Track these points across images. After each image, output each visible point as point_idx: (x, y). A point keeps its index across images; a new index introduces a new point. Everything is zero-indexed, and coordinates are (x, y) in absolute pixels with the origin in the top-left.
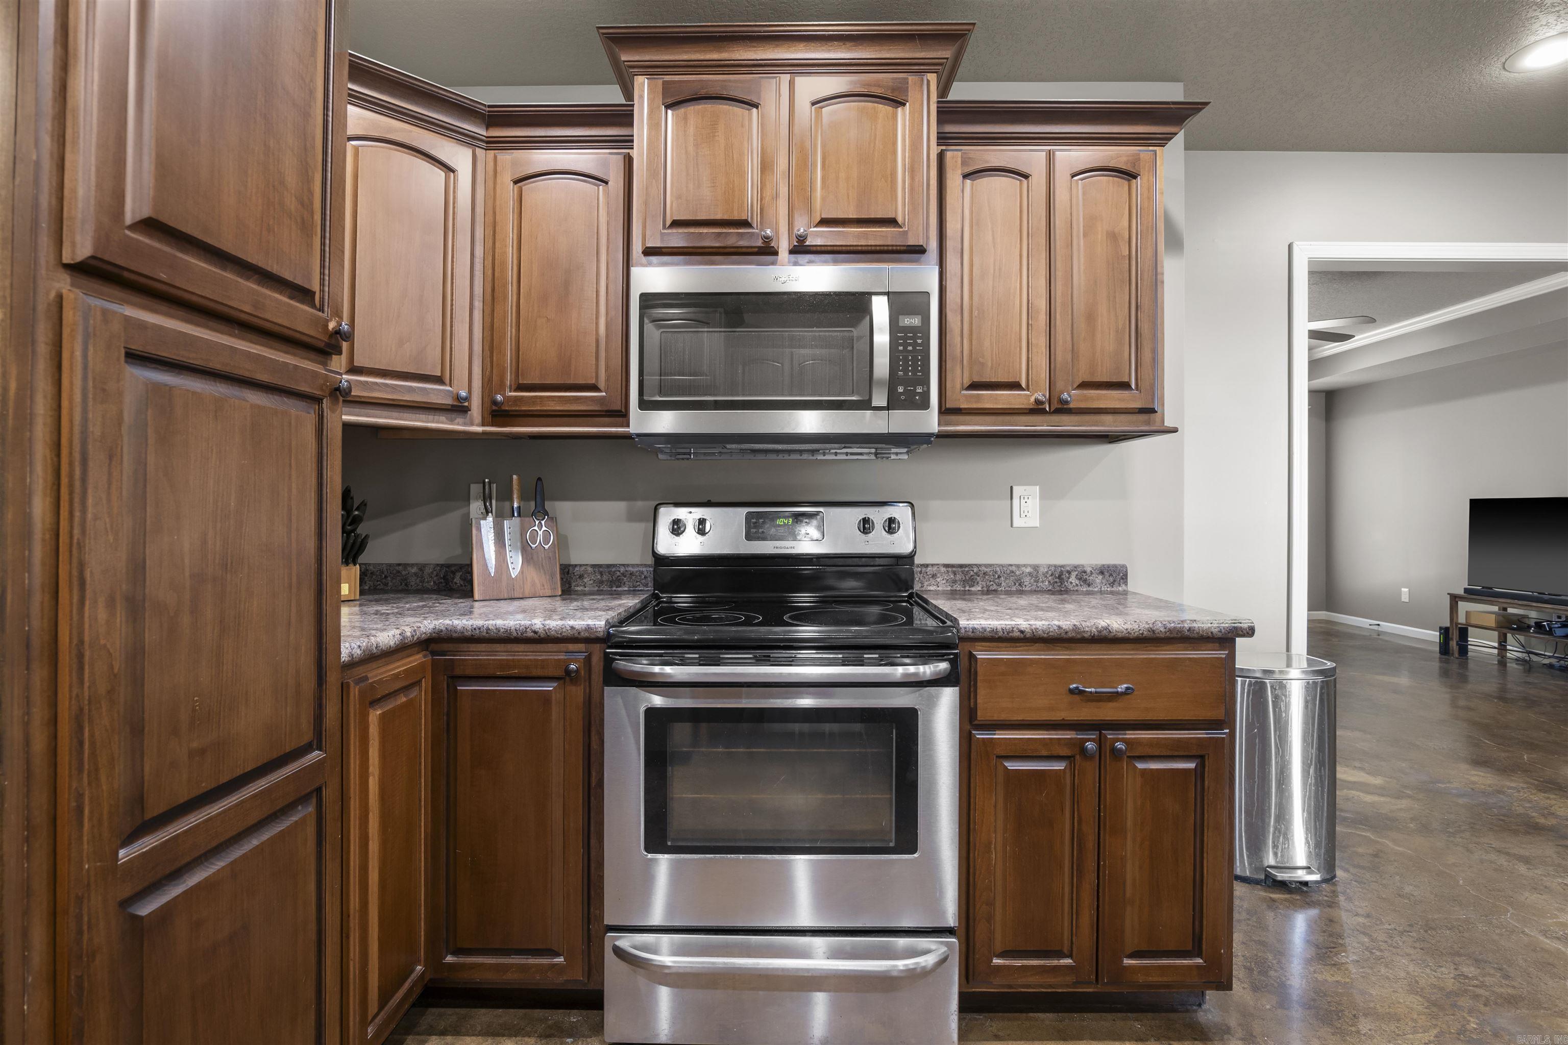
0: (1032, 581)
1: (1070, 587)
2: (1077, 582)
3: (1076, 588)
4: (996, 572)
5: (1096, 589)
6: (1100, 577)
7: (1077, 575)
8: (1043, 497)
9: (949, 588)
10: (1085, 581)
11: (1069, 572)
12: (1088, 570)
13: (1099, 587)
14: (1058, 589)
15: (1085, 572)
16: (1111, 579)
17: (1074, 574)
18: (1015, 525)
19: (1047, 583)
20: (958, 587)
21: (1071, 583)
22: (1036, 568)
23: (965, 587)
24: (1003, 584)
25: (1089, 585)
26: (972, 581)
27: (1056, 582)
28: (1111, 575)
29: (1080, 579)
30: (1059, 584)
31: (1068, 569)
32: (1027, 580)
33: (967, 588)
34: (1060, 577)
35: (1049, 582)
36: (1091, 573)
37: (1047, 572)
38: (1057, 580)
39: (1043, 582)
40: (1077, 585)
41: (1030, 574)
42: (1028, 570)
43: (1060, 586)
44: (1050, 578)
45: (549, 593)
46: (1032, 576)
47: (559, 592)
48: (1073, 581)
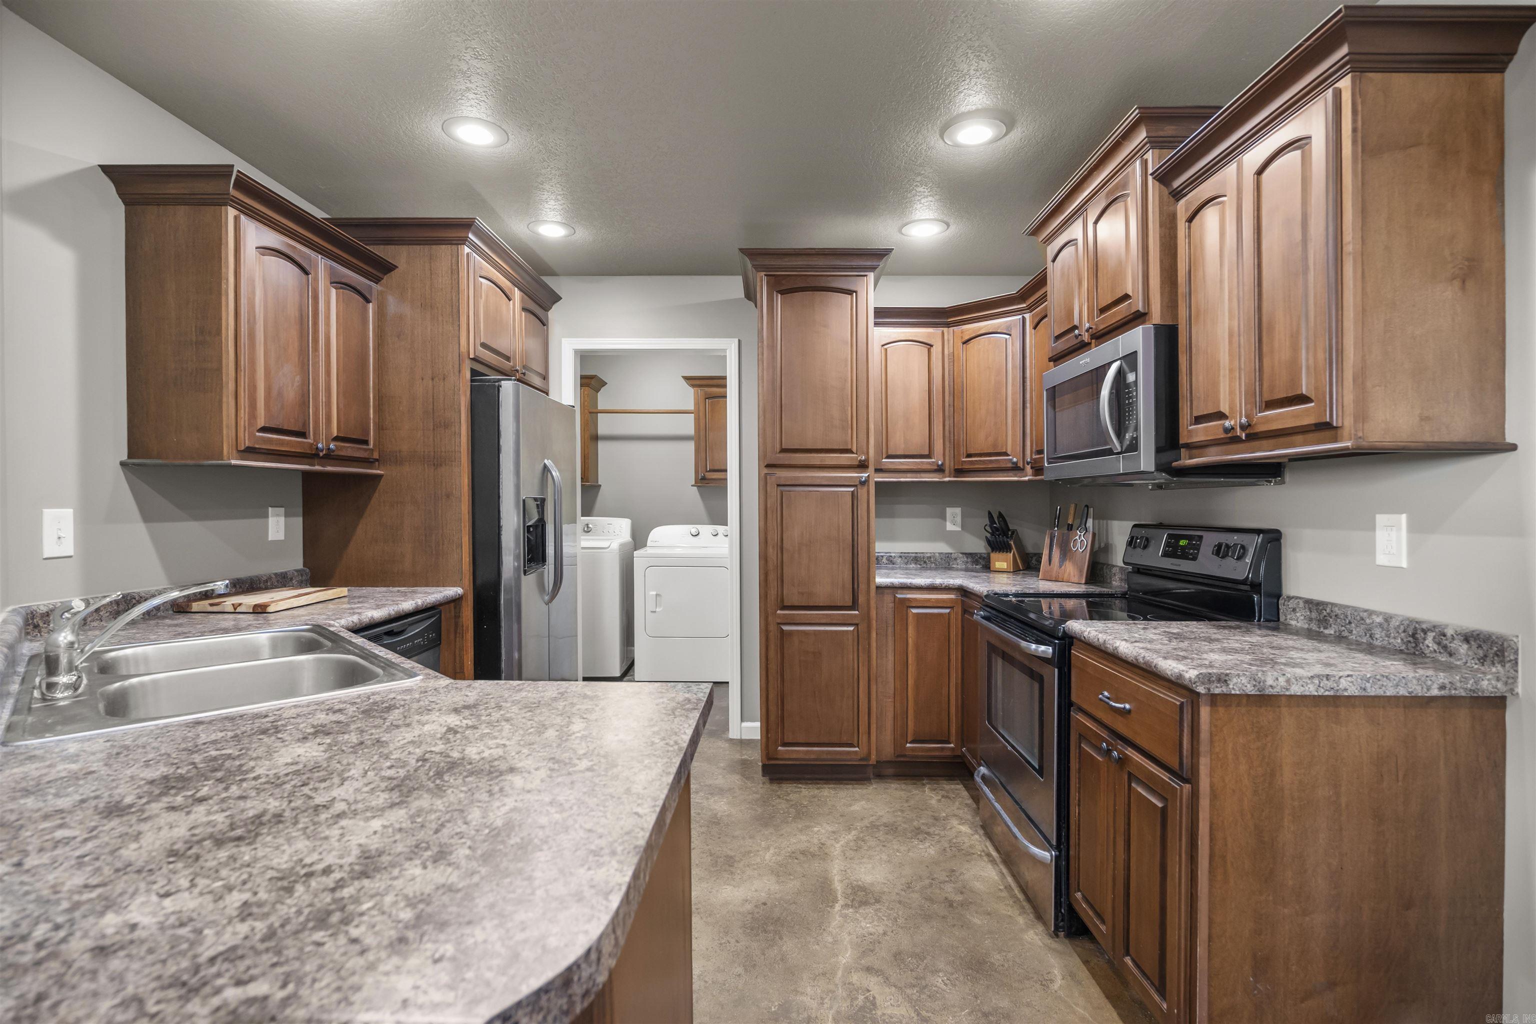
0: (1383, 634)
1: (1427, 651)
2: (1436, 647)
3: (1434, 655)
4: (1346, 616)
5: (1458, 663)
6: (1465, 646)
7: (1434, 638)
8: (1413, 528)
9: (1306, 626)
10: (1445, 647)
11: (1425, 632)
12: (1450, 632)
13: (1464, 660)
14: (1412, 650)
15: (1444, 635)
16: (1481, 653)
17: (1431, 635)
18: (1375, 563)
19: (1399, 641)
20: (1314, 627)
21: (1428, 646)
22: (1388, 618)
23: (1319, 628)
24: (1354, 632)
25: (1451, 655)
26: (1324, 622)
27: (1410, 642)
28: (1479, 647)
29: (1439, 644)
30: (1414, 645)
31: (1424, 626)
32: (1378, 633)
33: (1322, 629)
34: (1413, 636)
35: (1402, 640)
36: (1453, 638)
37: (1399, 626)
38: (1411, 639)
39: (1395, 638)
40: (1435, 651)
41: (1380, 625)
42: (1379, 620)
43: (1414, 647)
44: (1403, 635)
45: (1076, 580)
46: (1383, 628)
47: (1083, 582)
48: (1430, 645)
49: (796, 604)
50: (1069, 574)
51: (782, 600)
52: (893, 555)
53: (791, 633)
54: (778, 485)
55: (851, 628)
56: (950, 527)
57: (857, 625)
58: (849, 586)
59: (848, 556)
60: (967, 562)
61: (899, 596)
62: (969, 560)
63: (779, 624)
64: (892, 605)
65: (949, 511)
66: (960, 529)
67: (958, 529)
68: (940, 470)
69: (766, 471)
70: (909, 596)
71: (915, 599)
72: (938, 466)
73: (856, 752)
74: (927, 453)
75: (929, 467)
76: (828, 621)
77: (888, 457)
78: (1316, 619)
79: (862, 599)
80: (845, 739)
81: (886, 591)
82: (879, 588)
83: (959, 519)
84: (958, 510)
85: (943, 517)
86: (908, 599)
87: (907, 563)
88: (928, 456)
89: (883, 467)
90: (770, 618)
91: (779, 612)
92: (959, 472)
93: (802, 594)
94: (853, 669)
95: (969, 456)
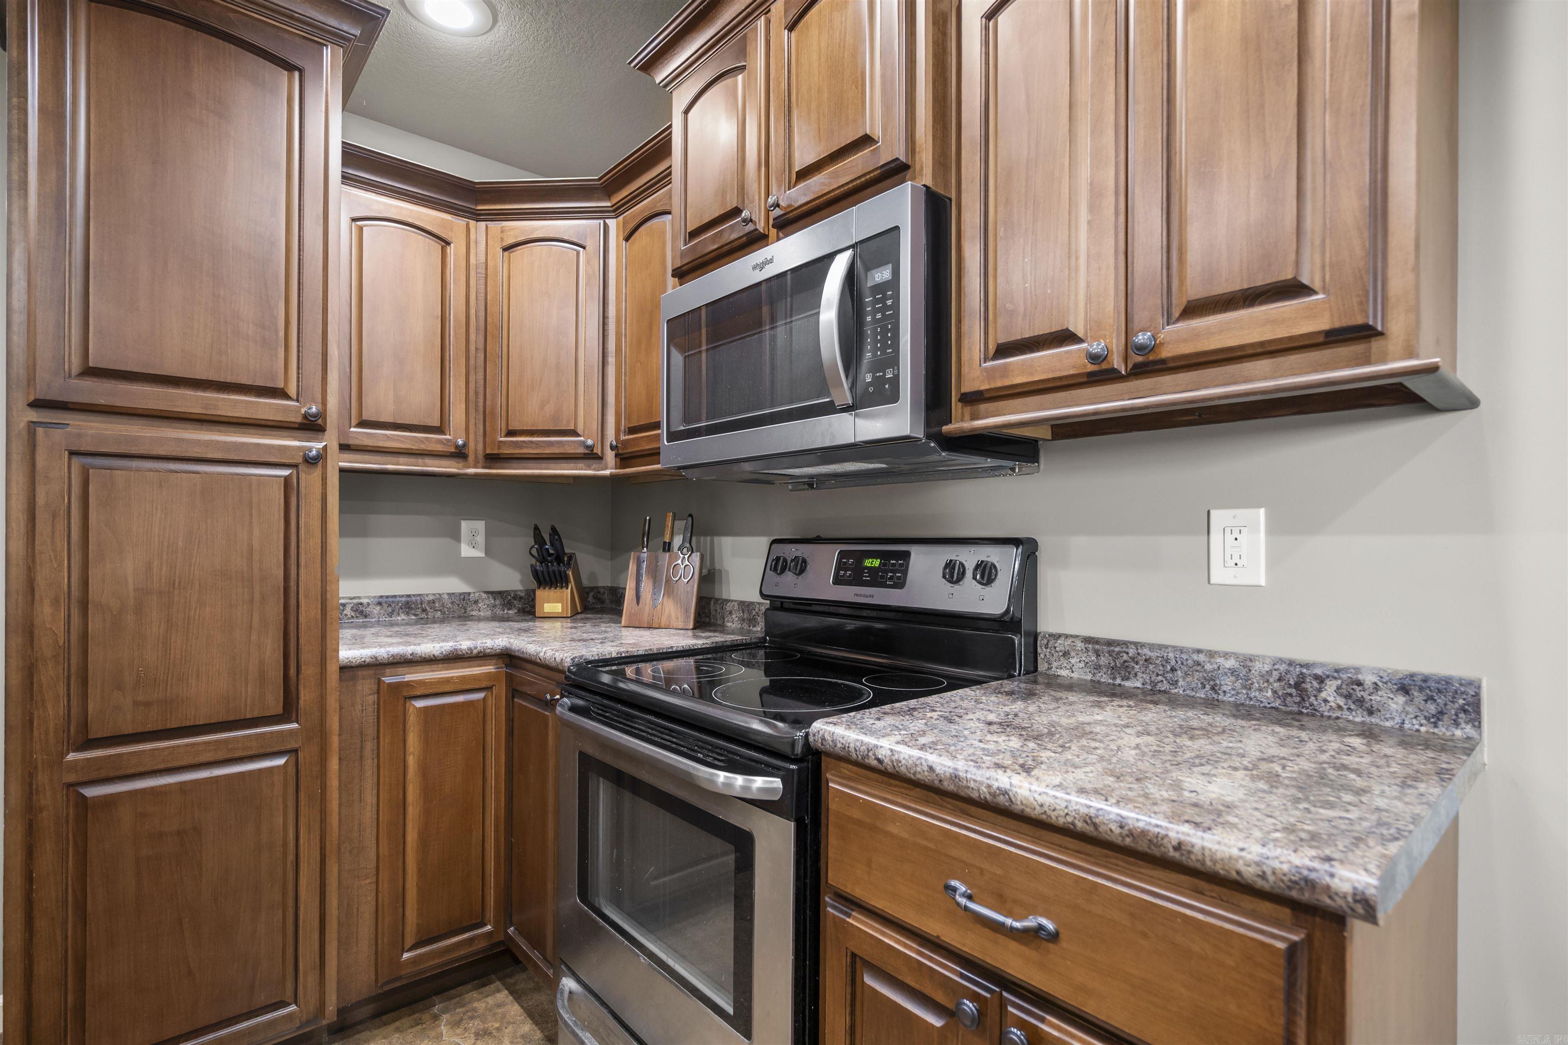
0: (1238, 685)
1: (1324, 709)
2: (1341, 701)
3: (1338, 714)
4: (1167, 661)
5: (1388, 724)
6: (1401, 699)
7: (1339, 688)
8: (1273, 529)
9: (1089, 677)
10: (1360, 701)
11: (1321, 680)
12: (1369, 679)
13: (1398, 720)
14: (1295, 708)
15: (1359, 684)
17: (1331, 687)
18: (1212, 581)
19: (1269, 694)
20: (1105, 678)
21: (1326, 701)
22: (1247, 661)
23: (1114, 678)
24: (1181, 683)
25: (1371, 712)
26: (1125, 670)
27: (1291, 695)
28: (1430, 699)
29: (1348, 696)
30: (1298, 699)
31: (1318, 671)
32: (1227, 683)
33: (1118, 681)
34: (1298, 685)
35: (1275, 692)
36: (1376, 687)
37: (1269, 673)
38: (1293, 691)
39: (1260, 690)
40: (1340, 707)
41: (1233, 672)
42: (1230, 663)
43: (1299, 703)
44: (1276, 685)
46: (1238, 677)
47: (691, 626)
48: (1330, 699)
49: (128, 729)
50: (669, 616)
51: (84, 725)
52: (365, 601)
53: (109, 802)
54: (72, 453)
55: (281, 761)
56: (466, 551)
57: (295, 751)
58: (275, 674)
59: (274, 610)
60: (495, 606)
61: (387, 680)
62: (498, 602)
63: (70, 785)
64: (372, 698)
65: (466, 526)
66: (484, 555)
67: (479, 554)
68: (460, 454)
69: (33, 415)
70: (408, 678)
71: (421, 683)
72: (457, 447)
73: (290, 1016)
74: (436, 423)
75: (440, 448)
76: (221, 755)
77: (363, 424)
78: (1108, 666)
79: (306, 697)
80: (262, 999)
81: (361, 673)
82: (349, 670)
83: (481, 539)
84: (480, 525)
85: (456, 536)
86: (408, 684)
87: (391, 615)
88: (440, 430)
89: (351, 442)
90: (42, 777)
91: (71, 756)
92: (492, 459)
93: (148, 704)
94: (285, 844)
95: (510, 433)
